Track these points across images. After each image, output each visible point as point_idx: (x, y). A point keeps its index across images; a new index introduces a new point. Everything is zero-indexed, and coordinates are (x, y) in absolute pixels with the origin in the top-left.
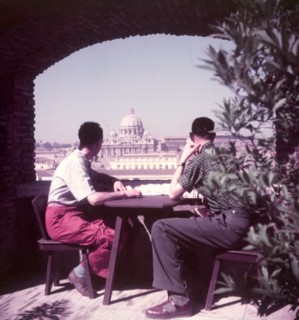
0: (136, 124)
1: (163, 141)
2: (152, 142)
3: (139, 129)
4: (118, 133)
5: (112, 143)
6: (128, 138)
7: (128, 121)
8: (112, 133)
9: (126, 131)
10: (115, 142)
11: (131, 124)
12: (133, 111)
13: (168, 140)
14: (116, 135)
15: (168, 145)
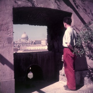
0: (26, 37)
1: (34, 42)
2: (31, 42)
3: (27, 38)
4: (21, 39)
5: (19, 42)
6: (24, 41)
7: (24, 36)
8: (19, 39)
9: (23, 39)
10: (20, 42)
11: (25, 37)
12: (25, 33)
13: (36, 41)
14: (20, 40)
15: (36, 43)
